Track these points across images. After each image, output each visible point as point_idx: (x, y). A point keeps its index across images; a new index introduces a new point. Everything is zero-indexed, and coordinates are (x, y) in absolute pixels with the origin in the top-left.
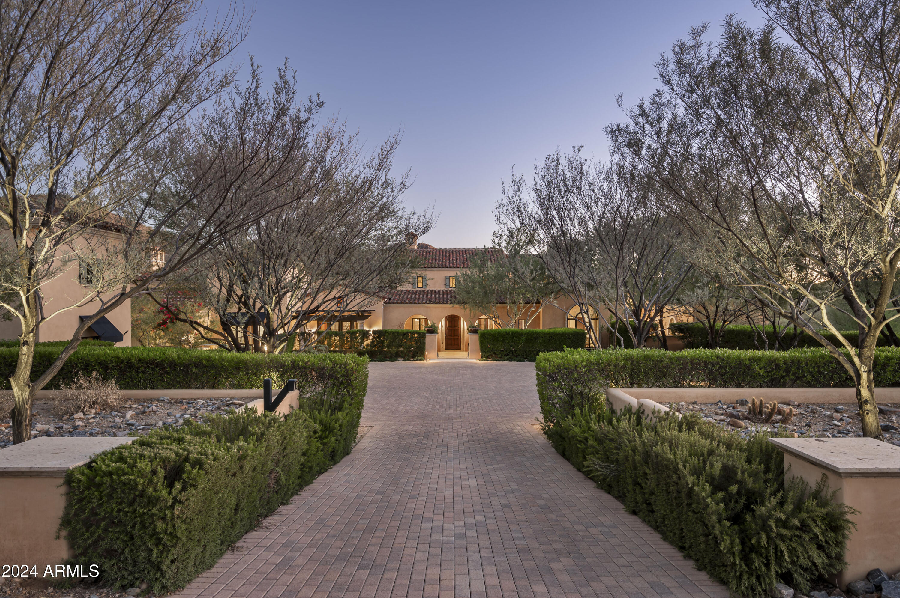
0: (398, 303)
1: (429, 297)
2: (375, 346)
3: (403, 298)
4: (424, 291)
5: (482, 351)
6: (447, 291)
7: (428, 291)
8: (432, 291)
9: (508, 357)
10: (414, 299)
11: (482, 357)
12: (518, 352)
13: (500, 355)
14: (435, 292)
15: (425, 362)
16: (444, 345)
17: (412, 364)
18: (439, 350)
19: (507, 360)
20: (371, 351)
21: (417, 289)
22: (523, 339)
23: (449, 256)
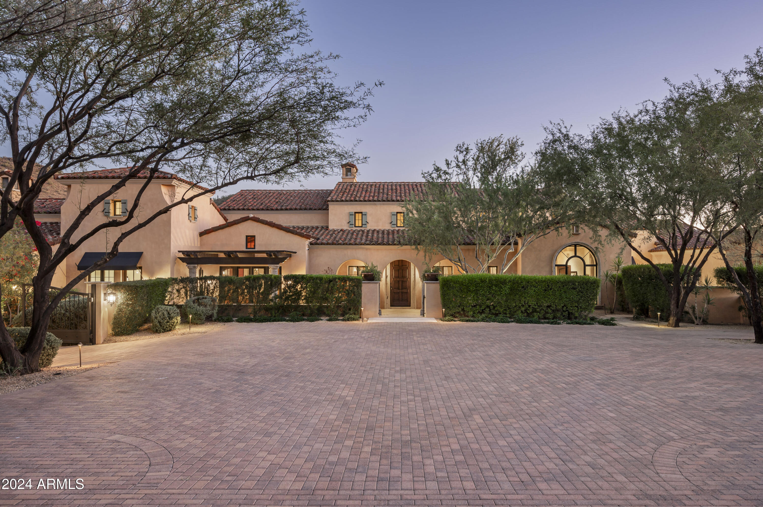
0: (328, 244)
1: (370, 237)
2: (287, 298)
3: (335, 238)
4: (363, 231)
5: (445, 305)
6: (393, 231)
7: (368, 231)
8: (374, 230)
9: (483, 315)
10: (350, 240)
11: (445, 316)
12: (498, 308)
13: (471, 313)
14: (378, 232)
15: (360, 322)
16: (388, 302)
17: (340, 325)
18: (382, 307)
19: (483, 320)
20: (282, 306)
21: (354, 229)
22: (506, 289)
23: (396, 189)
